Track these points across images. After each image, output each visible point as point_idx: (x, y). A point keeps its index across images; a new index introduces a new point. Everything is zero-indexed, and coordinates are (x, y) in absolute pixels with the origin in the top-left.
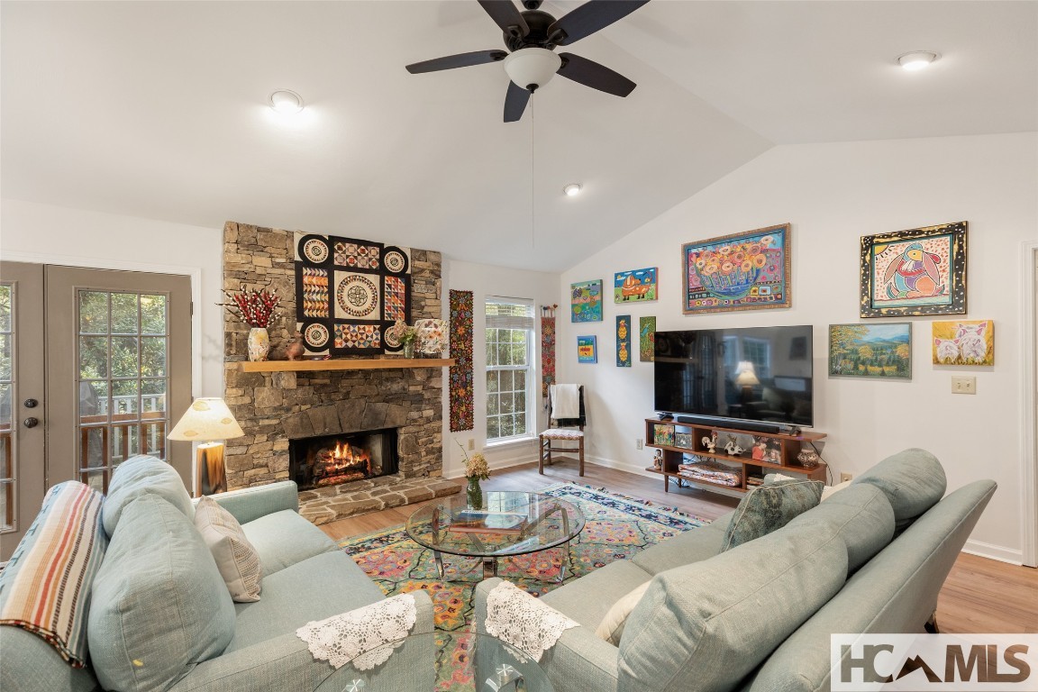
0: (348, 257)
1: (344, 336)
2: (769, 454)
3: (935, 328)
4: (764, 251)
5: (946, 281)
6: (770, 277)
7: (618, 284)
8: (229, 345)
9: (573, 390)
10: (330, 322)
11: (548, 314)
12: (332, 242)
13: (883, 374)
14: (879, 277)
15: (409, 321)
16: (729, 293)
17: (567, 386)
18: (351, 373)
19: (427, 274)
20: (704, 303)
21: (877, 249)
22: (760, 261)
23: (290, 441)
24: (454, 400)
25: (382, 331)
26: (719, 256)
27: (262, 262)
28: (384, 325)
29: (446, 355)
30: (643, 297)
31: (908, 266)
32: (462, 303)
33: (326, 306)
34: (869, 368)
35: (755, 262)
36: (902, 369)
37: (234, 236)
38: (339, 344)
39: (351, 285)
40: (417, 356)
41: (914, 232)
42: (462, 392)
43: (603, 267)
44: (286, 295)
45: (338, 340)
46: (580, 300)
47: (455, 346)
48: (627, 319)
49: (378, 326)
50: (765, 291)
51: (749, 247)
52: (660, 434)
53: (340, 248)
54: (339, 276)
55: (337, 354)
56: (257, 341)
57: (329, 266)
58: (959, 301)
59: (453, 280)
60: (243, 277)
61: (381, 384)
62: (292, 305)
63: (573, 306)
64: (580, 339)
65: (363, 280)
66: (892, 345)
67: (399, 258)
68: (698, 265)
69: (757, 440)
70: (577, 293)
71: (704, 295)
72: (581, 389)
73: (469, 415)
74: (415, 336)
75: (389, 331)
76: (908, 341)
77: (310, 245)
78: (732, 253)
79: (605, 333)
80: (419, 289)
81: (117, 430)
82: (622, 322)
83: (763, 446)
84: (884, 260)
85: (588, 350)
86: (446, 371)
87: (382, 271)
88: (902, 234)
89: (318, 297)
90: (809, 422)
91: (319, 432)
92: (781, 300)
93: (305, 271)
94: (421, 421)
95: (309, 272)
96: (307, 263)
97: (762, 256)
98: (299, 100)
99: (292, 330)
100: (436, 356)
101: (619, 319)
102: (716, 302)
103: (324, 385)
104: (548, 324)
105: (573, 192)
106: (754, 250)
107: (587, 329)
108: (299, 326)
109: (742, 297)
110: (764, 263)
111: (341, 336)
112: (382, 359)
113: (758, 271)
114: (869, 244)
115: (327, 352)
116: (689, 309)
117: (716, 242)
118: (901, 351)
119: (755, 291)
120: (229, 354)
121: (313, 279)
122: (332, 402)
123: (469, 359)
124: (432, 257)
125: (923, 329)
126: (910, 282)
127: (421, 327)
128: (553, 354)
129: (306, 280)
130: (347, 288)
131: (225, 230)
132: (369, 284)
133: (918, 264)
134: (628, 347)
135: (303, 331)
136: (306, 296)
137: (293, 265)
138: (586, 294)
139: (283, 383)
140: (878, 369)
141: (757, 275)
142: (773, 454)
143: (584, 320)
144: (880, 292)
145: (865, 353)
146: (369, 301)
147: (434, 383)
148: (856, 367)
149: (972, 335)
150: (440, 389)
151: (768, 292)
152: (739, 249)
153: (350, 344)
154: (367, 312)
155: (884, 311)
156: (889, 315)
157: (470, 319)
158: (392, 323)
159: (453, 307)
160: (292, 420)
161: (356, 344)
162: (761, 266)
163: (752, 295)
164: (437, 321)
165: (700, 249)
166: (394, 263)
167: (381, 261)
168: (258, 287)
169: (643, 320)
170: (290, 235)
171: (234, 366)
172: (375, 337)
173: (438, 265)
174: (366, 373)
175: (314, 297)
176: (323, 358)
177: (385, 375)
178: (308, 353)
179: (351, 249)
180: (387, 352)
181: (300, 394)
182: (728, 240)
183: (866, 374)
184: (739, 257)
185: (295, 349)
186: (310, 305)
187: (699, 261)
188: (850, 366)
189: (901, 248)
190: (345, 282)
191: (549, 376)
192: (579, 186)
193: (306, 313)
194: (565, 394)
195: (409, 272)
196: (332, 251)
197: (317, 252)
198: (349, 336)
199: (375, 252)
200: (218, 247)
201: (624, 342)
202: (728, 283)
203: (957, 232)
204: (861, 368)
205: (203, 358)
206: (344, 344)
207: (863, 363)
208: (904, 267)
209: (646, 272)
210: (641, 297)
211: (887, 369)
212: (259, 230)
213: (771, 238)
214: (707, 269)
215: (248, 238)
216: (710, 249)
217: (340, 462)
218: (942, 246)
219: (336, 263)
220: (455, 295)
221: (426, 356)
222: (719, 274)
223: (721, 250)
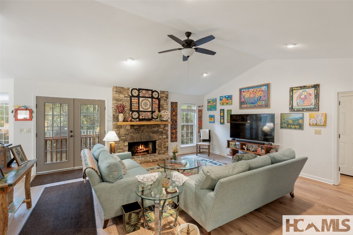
0: (143, 94)
1: (142, 115)
2: (261, 151)
3: (310, 115)
4: (262, 91)
5: (313, 101)
6: (264, 99)
7: (221, 100)
8: (114, 118)
9: (207, 131)
10: (138, 112)
11: (200, 108)
12: (139, 90)
13: (295, 128)
14: (294, 99)
15: (159, 111)
16: (252, 103)
17: (205, 130)
18: (144, 125)
19: (164, 98)
20: (245, 106)
21: (294, 91)
22: (261, 94)
23: (128, 143)
24: (172, 133)
25: (152, 114)
26: (250, 92)
27: (122, 96)
28: (153, 112)
29: (169, 120)
31: (303, 97)
32: (174, 106)
33: (138, 107)
34: (292, 126)
35: (260, 94)
36: (301, 127)
37: (115, 90)
38: (141, 117)
39: (144, 101)
40: (161, 121)
41: (304, 87)
42: (174, 131)
43: (216, 94)
44: (128, 104)
45: (140, 116)
46: (210, 104)
47: (172, 118)
48: (223, 110)
49: (151, 113)
50: (262, 103)
51: (258, 89)
52: (231, 144)
53: (141, 92)
54: (141, 99)
55: (141, 120)
56: (121, 117)
57: (138, 96)
58: (317, 108)
59: (171, 99)
60: (117, 100)
61: (152, 128)
62: (129, 107)
63: (208, 106)
64: (210, 116)
65: (147, 100)
66: (298, 120)
67: (157, 94)
68: (243, 95)
69: (258, 147)
70: (209, 102)
71: (245, 104)
72: (210, 131)
73: (176, 138)
74: (161, 115)
75: (154, 114)
76: (302, 118)
77: (134, 91)
78: (253, 91)
79: (217, 114)
80: (162, 102)
81: (89, 138)
82: (222, 111)
83: (260, 148)
84: (296, 94)
85: (212, 119)
86: (169, 125)
87: (152, 97)
88: (301, 87)
89: (136, 105)
91: (135, 141)
92: (267, 106)
93: (132, 98)
94: (162, 139)
95: (133, 98)
96: (133, 96)
97: (262, 92)
98: (132, 59)
99: (129, 114)
100: (166, 121)
101: (221, 110)
102: (249, 106)
103: (137, 129)
104: (200, 111)
105: (205, 75)
106: (260, 91)
107: (212, 113)
108: (131, 113)
109: (256, 104)
110: (262, 94)
111: (141, 115)
112: (152, 121)
113: (261, 97)
114: (292, 90)
115: (138, 120)
116: (241, 108)
117: (249, 88)
118: (300, 121)
119: (260, 103)
120: (114, 120)
121: (135, 100)
122: (139, 133)
123: (176, 122)
124: (166, 93)
125: (307, 114)
126: (303, 101)
127: (162, 113)
128: (202, 120)
129: (133, 100)
130: (143, 102)
131: (113, 88)
132: (149, 101)
133: (305, 96)
134: (224, 119)
135: (132, 114)
136: (132, 105)
137: (129, 97)
138: (211, 102)
139: (127, 128)
140: (294, 127)
141: (260, 98)
142: (263, 151)
143: (211, 110)
144: (295, 104)
145: (290, 122)
146: (149, 106)
147: (166, 128)
148: (288, 126)
149: (320, 117)
150: (168, 130)
151: (264, 103)
152: (255, 90)
153: (144, 118)
154: (148, 109)
155: (296, 110)
156: (297, 111)
157: (177, 110)
158: (155, 112)
159: (172, 107)
160: (129, 137)
161: (145, 117)
162: (261, 95)
163: (259, 104)
164: (167, 111)
165: (244, 90)
166: (155, 95)
167: (152, 95)
168: (121, 103)
169: (228, 111)
170: (129, 89)
171: (115, 123)
172: (150, 115)
173: (168, 95)
174: (148, 125)
175: (135, 105)
176: (137, 121)
177: (153, 126)
178: (133, 120)
179: (144, 92)
180: (153, 120)
181: (131, 131)
182: (252, 87)
183: (291, 128)
184: (255, 93)
185: (130, 119)
186: (133, 107)
187: (244, 93)
188: (286, 125)
189: (301, 91)
190: (142, 101)
191: (200, 127)
192: (207, 73)
193: (133, 109)
194: (205, 132)
195: (159, 97)
196: (139, 93)
197: (135, 93)
198: (143, 115)
199: (150, 92)
200: (111, 93)
201: (222, 117)
202: (252, 100)
203: (316, 87)
204: (289, 126)
205: (108, 121)
206: (142, 118)
207: (290, 125)
208: (301, 97)
209: (229, 96)
210: (227, 104)
211: (296, 127)
212: (121, 88)
213: (264, 87)
214: (246, 96)
215: (119, 90)
216: (247, 90)
217: (141, 150)
218: (312, 91)
219: (140, 96)
220: (172, 103)
221: (164, 121)
222: (249, 98)
223: (250, 90)
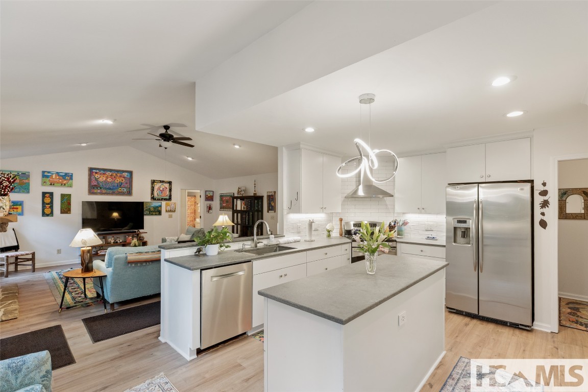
2: (133, 239)
3: (166, 203)
4: (124, 177)
5: (168, 193)
6: (125, 185)
7: (45, 176)
16: (110, 189)
20: (99, 191)
21: (155, 183)
22: (122, 180)
26: (106, 175)
30: (65, 185)
31: (161, 189)
36: (159, 213)
41: (163, 181)
48: (51, 194)
51: (119, 175)
58: (170, 199)
66: (158, 207)
68: (96, 177)
69: (128, 236)
71: (99, 188)
72: (14, 230)
76: (161, 206)
78: (112, 175)
82: (47, 195)
83: (131, 237)
84: (157, 186)
85: (17, 208)
88: (160, 181)
90: (143, 228)
92: (129, 193)
97: (123, 179)
101: (44, 193)
102: (104, 191)
107: (16, 197)
109: (115, 191)
110: (124, 181)
113: (122, 183)
114: (153, 182)
116: (91, 193)
117: (104, 170)
118: (159, 209)
119: (120, 189)
125: (164, 203)
126: (162, 193)
133: (163, 189)
134: (52, 207)
138: (16, 177)
141: (121, 185)
145: (152, 209)
148: (150, 213)
149: (173, 205)
151: (125, 190)
152: (114, 175)
155: (156, 199)
156: (158, 200)
163: (119, 191)
165: (97, 171)
169: (63, 196)
182: (111, 170)
183: (152, 214)
184: (115, 177)
187: (96, 175)
188: (148, 213)
189: (160, 184)
201: (48, 205)
202: (110, 186)
203: (170, 183)
209: (66, 174)
210: (63, 185)
211: (156, 213)
213: (126, 174)
214: (100, 179)
216: (102, 172)
218: (167, 185)
222: (106, 182)
223: (107, 173)
